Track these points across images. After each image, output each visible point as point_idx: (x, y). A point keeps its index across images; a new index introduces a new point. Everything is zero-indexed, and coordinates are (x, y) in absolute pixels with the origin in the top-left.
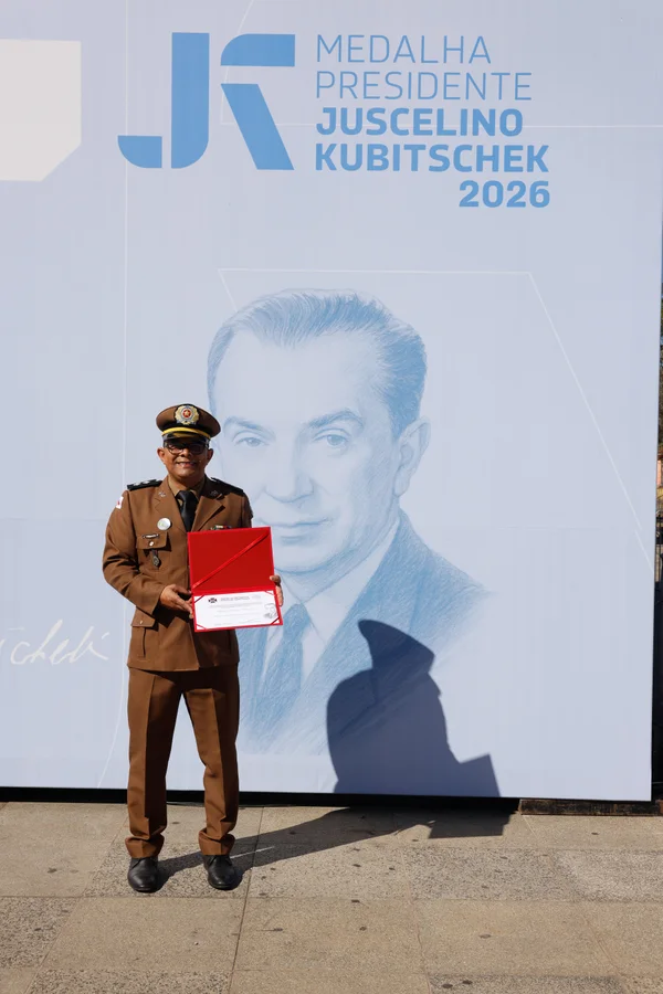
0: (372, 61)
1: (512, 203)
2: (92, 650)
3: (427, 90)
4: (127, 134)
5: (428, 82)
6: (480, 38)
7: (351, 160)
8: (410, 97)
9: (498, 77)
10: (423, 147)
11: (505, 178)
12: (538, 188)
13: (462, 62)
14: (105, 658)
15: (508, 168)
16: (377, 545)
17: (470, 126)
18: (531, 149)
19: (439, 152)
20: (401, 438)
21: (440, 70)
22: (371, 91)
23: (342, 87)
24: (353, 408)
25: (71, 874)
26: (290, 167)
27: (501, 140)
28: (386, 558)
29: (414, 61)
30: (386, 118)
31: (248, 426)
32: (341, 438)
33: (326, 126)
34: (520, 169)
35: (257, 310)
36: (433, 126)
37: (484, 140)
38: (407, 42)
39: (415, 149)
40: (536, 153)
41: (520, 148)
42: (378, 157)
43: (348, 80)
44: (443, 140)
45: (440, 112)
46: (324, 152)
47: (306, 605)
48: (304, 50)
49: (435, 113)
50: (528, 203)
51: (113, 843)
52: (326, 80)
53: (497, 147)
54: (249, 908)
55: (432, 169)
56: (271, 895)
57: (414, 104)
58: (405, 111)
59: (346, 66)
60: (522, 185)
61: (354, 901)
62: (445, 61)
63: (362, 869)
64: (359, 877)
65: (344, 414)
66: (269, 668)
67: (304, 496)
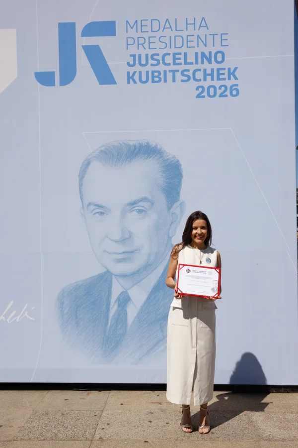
0: (152, 31)
1: (221, 95)
2: (28, 316)
3: (179, 44)
4: (38, 71)
5: (179, 40)
6: (203, 18)
7: (144, 79)
8: (170, 48)
9: (212, 36)
10: (178, 71)
12: (233, 88)
13: (195, 30)
14: (34, 319)
15: (218, 79)
17: (200, 60)
18: (229, 69)
19: (185, 73)
20: (171, 211)
21: (184, 34)
22: (152, 46)
23: (138, 44)
24: (149, 196)
25: (9, 428)
26: (115, 83)
27: (215, 66)
28: (166, 268)
29: (172, 31)
30: (160, 58)
31: (99, 206)
32: (143, 210)
33: (132, 63)
34: (224, 79)
35: (102, 151)
36: (182, 61)
37: (207, 66)
38: (168, 21)
39: (174, 72)
40: (231, 72)
41: (224, 69)
42: (156, 77)
43: (141, 41)
44: (187, 67)
45: (185, 54)
46: (131, 76)
48: (120, 28)
49: (183, 55)
50: (229, 95)
51: (33, 411)
52: (131, 41)
53: (213, 69)
54: (93, 446)
55: (182, 81)
56: (105, 439)
57: (172, 51)
58: (169, 54)
59: (140, 34)
60: (226, 87)
61: (145, 442)
62: (187, 30)
63: (152, 423)
64: (150, 428)
65: (144, 199)
66: (111, 322)
67: (126, 239)
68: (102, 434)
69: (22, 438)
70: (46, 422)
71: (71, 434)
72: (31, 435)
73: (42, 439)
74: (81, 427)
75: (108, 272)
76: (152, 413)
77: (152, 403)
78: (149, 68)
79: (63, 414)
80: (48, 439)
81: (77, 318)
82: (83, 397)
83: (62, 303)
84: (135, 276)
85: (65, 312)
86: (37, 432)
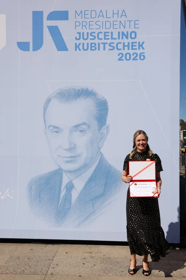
0: (91, 18)
1: (134, 59)
2: (9, 196)
3: (108, 26)
4: (19, 41)
5: (108, 23)
6: (124, 10)
7: (85, 48)
8: (103, 29)
9: (129, 22)
10: (107, 43)
11: (131, 52)
12: (142, 55)
13: (118, 17)
14: (12, 198)
15: (132, 49)
16: (94, 163)
17: (121, 37)
18: (139, 43)
19: (112, 45)
20: (101, 131)
21: (111, 20)
22: (91, 27)
23: (82, 26)
24: (87, 122)
26: (68, 50)
27: (130, 40)
28: (97, 167)
29: (104, 18)
30: (96, 35)
31: (55, 128)
32: (83, 131)
33: (78, 38)
34: (136, 49)
35: (58, 93)
36: (110, 37)
37: (126, 41)
38: (102, 12)
39: (104, 44)
40: (141, 44)
41: (136, 43)
42: (93, 47)
43: (84, 24)
44: (113, 41)
45: (112, 33)
46: (77, 45)
47: (73, 182)
48: (71, 15)
49: (110, 33)
50: (139, 59)
51: (10, 256)
52: (78, 24)
53: (129, 42)
54: (46, 278)
55: (110, 50)
56: (54, 274)
57: (104, 30)
58: (101, 33)
59: (84, 20)
60: (137, 54)
61: (80, 276)
62: (113, 17)
63: (85, 265)
64: (84, 268)
65: (84, 124)
66: (62, 201)
67: (72, 148)
68: (53, 271)
69: (2, 272)
70: (18, 263)
71: (33, 271)
72: (7, 271)
73: (14, 273)
74: (40, 266)
75: (60, 169)
76: (85, 259)
77: (86, 252)
78: (89, 41)
79: (29, 258)
80: (18, 273)
81: (40, 198)
82: (42, 248)
83: (31, 188)
84: (77, 172)
85: (32, 194)
86: (12, 269)
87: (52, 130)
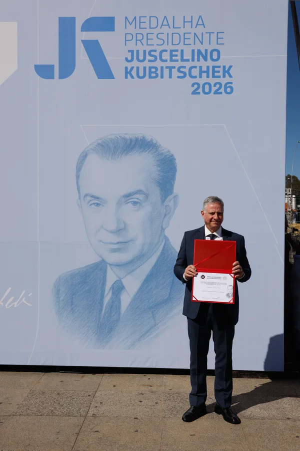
0: (150, 28)
1: (216, 92)
2: (25, 302)
3: (176, 41)
4: (38, 64)
5: (176, 37)
6: (200, 16)
7: (141, 74)
8: (168, 44)
9: (209, 34)
10: (174, 67)
12: (228, 85)
13: (192, 28)
14: (30, 305)
15: (214, 76)
16: (155, 252)
17: (196, 57)
18: (224, 67)
19: (182, 69)
20: (165, 203)
21: (181, 31)
22: (150, 42)
23: (137, 40)
24: (143, 189)
25: (8, 405)
26: (114, 78)
27: (210, 63)
28: (159, 258)
29: (170, 28)
30: (157, 54)
31: (95, 197)
32: (137, 202)
33: (130, 58)
34: (219, 77)
35: (99, 144)
36: (179, 58)
37: (204, 64)
38: (166, 19)
39: (170, 68)
40: (226, 70)
41: (219, 67)
42: (153, 72)
43: (139, 37)
44: (184, 64)
45: (182, 51)
46: (128, 71)
47: (122, 280)
48: (119, 24)
49: (180, 51)
50: (223, 92)
51: (31, 390)
52: (129, 37)
53: (209, 66)
54: (86, 421)
55: (179, 77)
56: (98, 415)
57: (170, 47)
58: (166, 51)
59: (138, 30)
60: (220, 84)
61: (135, 418)
62: (184, 27)
63: (143, 403)
64: (140, 407)
65: (139, 192)
66: (105, 309)
67: (121, 230)
68: (96, 412)
69: (21, 413)
70: (43, 401)
71: (66, 411)
73: (39, 414)
74: (76, 405)
75: (103, 260)
76: (143, 394)
79: (58, 394)
80: (45, 415)
81: (72, 304)
82: (77, 379)
83: (59, 290)
84: (130, 266)
86: (34, 409)
87: (89, 202)
